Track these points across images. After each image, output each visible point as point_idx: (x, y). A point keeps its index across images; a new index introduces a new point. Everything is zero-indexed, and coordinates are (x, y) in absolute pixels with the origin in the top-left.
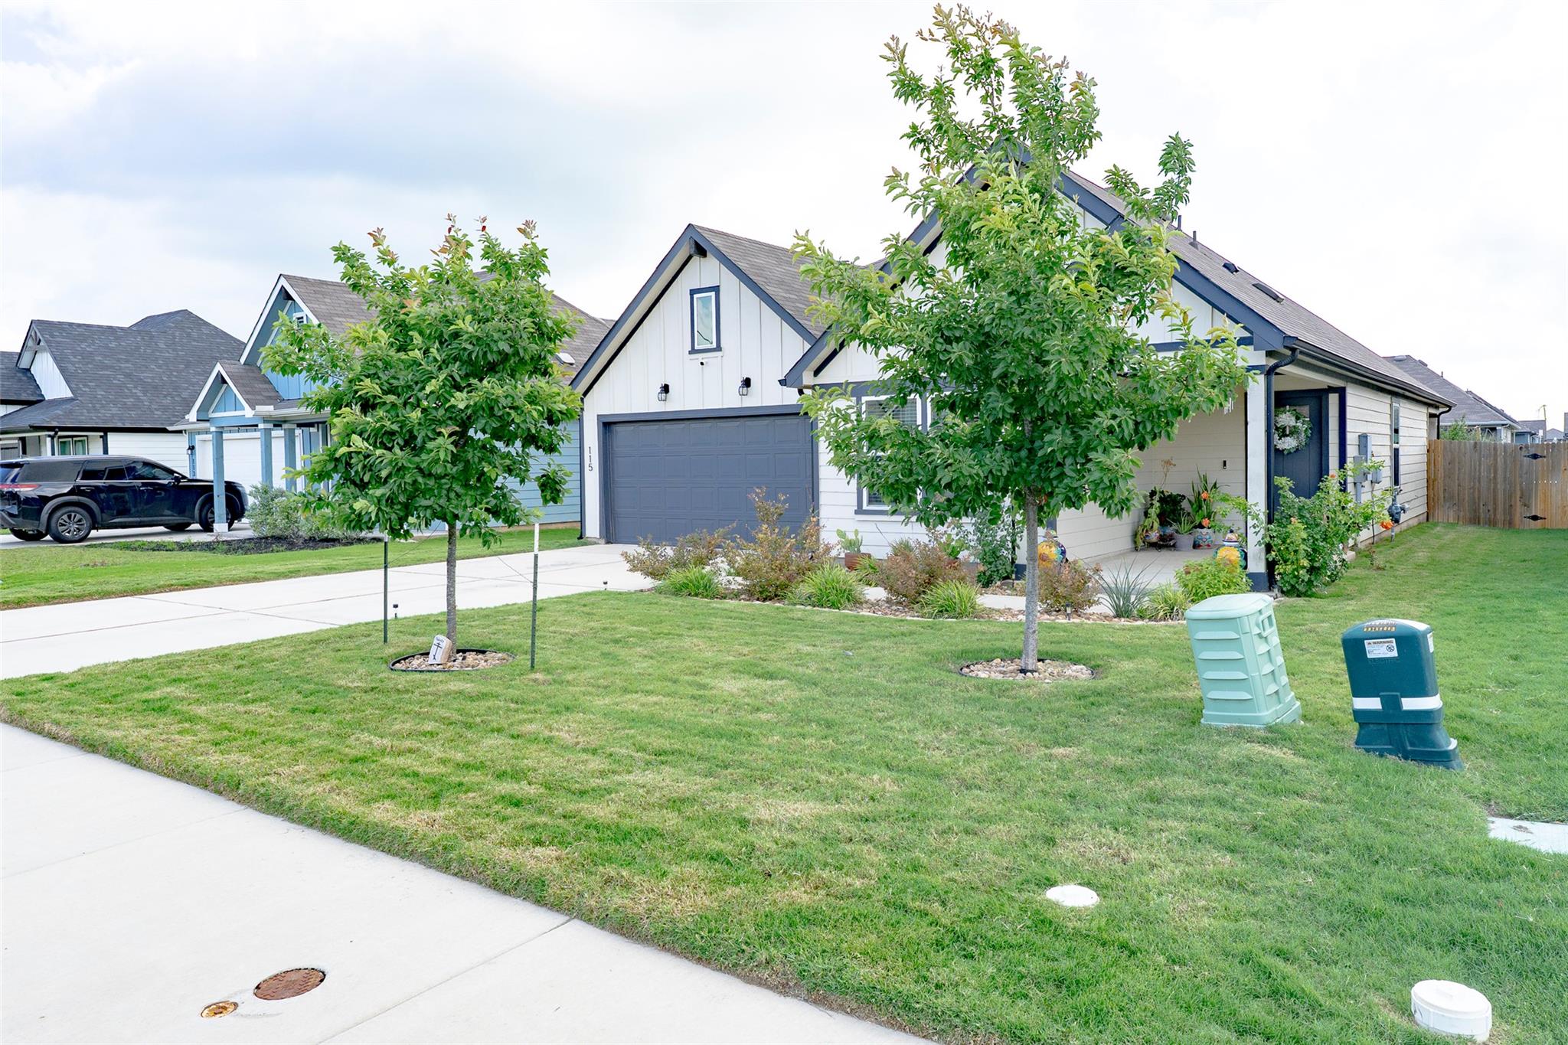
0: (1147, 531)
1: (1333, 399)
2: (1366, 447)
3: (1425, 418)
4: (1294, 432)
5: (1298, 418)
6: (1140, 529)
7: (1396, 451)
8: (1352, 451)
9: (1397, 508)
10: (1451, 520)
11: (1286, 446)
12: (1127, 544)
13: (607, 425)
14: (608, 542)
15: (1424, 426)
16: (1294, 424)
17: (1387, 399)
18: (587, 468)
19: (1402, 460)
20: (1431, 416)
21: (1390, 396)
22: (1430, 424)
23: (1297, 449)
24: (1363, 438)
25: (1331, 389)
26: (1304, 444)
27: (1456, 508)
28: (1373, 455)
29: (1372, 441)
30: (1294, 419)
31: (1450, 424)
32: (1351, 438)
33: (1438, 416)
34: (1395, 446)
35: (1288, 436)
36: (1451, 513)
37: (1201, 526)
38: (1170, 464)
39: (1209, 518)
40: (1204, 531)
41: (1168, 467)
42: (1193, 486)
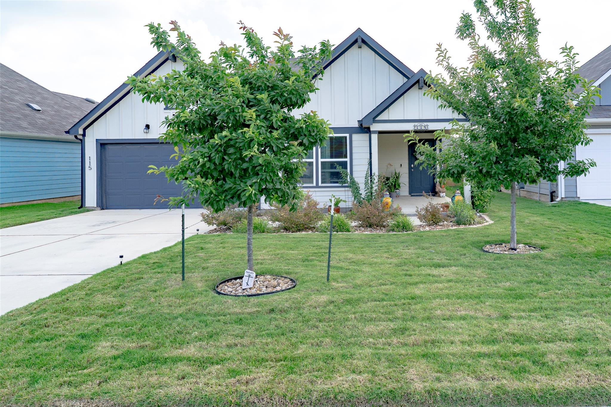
13: (103, 145)
14: (102, 209)
18: (87, 169)
37: (397, 189)
38: (391, 165)
39: (399, 185)
40: (397, 191)
41: (389, 166)
42: (393, 173)
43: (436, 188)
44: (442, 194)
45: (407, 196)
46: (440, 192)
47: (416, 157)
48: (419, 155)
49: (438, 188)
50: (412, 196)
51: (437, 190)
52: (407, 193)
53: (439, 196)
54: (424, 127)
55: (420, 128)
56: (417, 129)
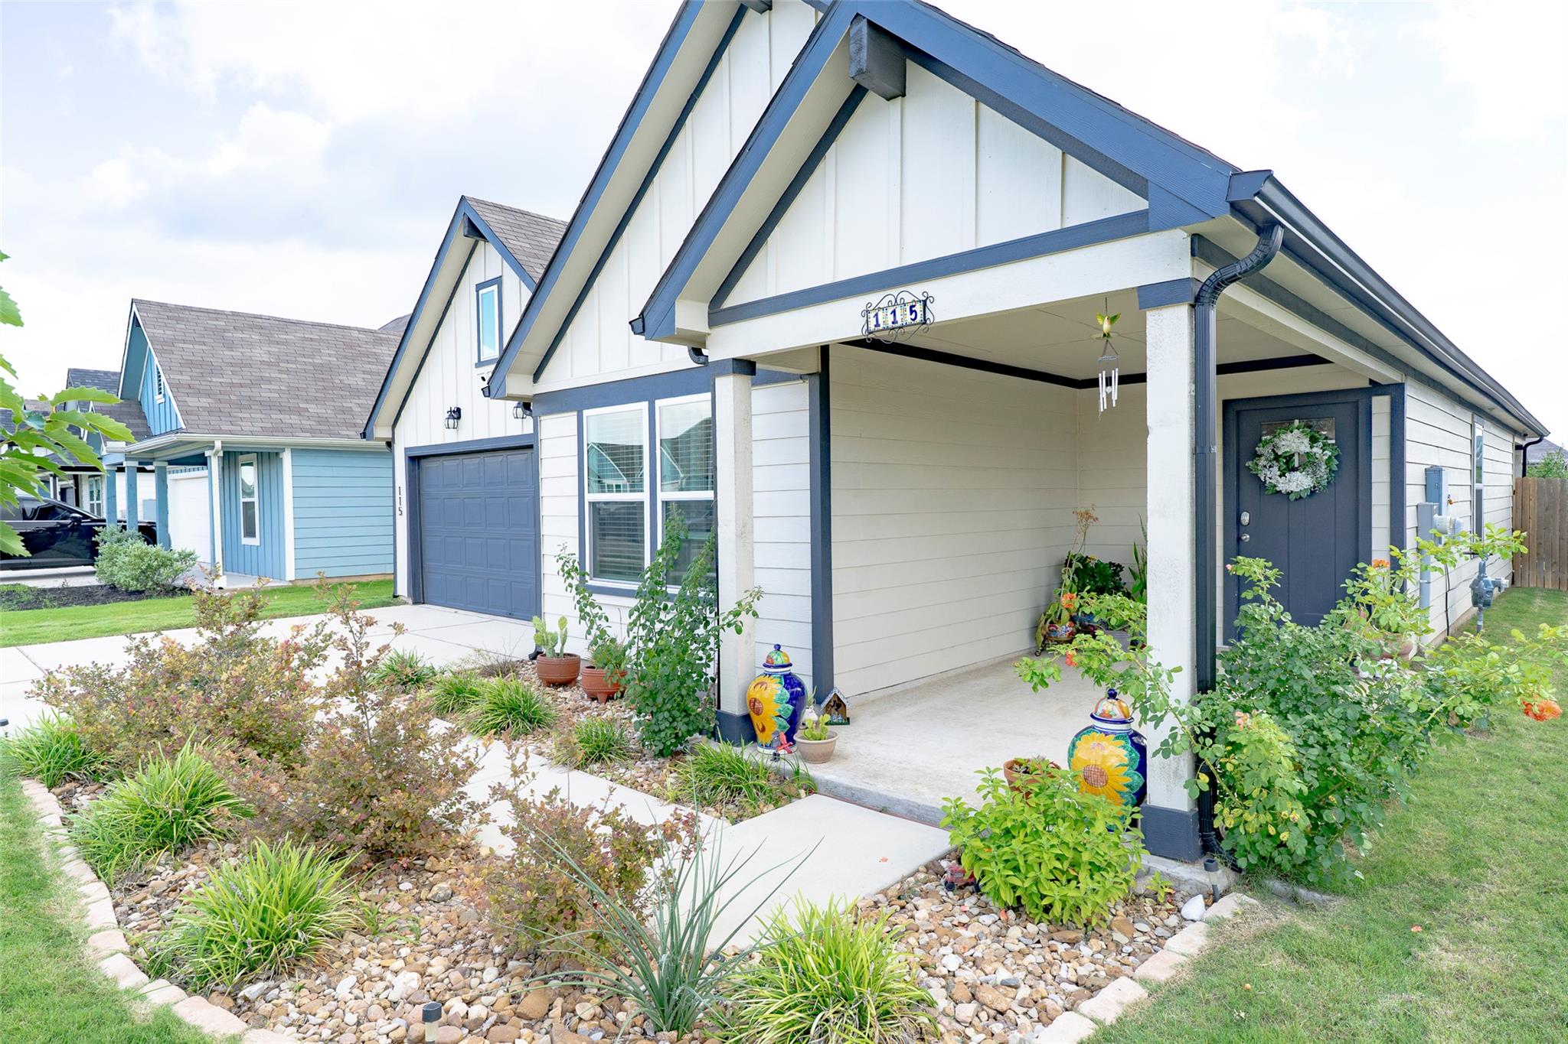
0: (1052, 623)
1: (1381, 405)
2: (1439, 488)
3: (1510, 448)
4: (1308, 463)
5: (1313, 440)
6: (1043, 618)
7: (1479, 492)
8: (1414, 495)
9: (1487, 583)
10: (1549, 585)
11: (1293, 487)
12: (1019, 640)
13: (415, 460)
14: (415, 603)
15: (1509, 459)
16: (1308, 450)
17: (1467, 416)
18: (398, 512)
19: (1486, 506)
20: (1518, 447)
21: (1470, 414)
22: (1516, 458)
23: (1313, 493)
24: (1433, 477)
25: (1377, 387)
26: (1325, 482)
27: (1556, 568)
28: (1450, 502)
29: (1448, 478)
30: (1306, 441)
31: (1538, 461)
32: (1414, 475)
33: (1524, 448)
34: (1477, 486)
35: (1294, 469)
36: (1549, 576)
42: (1135, 550)
47: (1257, 477)
48: (1276, 470)
54: (908, 308)
55: (891, 318)
56: (877, 325)
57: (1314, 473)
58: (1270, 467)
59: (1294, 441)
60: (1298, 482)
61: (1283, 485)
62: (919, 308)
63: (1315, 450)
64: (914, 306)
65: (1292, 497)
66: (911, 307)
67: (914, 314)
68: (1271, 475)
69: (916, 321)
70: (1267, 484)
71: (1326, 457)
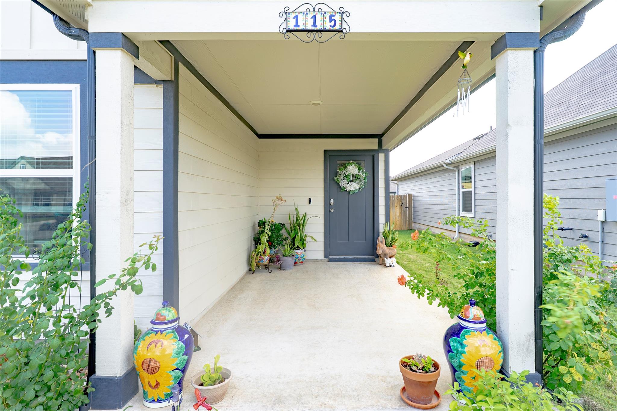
1: (382, 157)
4: (358, 178)
5: (359, 169)
11: (352, 189)
16: (357, 173)
23: (359, 191)
26: (363, 187)
35: (353, 181)
37: (298, 248)
38: (282, 200)
39: (303, 241)
40: (299, 251)
41: (279, 202)
42: (290, 217)
43: (378, 248)
44: (388, 261)
45: (321, 260)
46: (385, 255)
47: (338, 184)
48: (346, 181)
49: (382, 247)
50: (330, 260)
51: (379, 252)
52: (320, 255)
53: (384, 264)
54: (328, 16)
55: (310, 22)
56: (297, 25)
57: (360, 182)
58: (343, 180)
59: (352, 169)
60: (354, 187)
61: (348, 189)
62: (338, 17)
63: (360, 173)
64: (334, 16)
65: (351, 193)
66: (331, 16)
67: (333, 22)
68: (344, 183)
69: (334, 29)
70: (342, 186)
71: (364, 177)
